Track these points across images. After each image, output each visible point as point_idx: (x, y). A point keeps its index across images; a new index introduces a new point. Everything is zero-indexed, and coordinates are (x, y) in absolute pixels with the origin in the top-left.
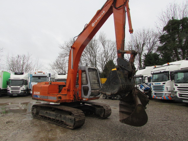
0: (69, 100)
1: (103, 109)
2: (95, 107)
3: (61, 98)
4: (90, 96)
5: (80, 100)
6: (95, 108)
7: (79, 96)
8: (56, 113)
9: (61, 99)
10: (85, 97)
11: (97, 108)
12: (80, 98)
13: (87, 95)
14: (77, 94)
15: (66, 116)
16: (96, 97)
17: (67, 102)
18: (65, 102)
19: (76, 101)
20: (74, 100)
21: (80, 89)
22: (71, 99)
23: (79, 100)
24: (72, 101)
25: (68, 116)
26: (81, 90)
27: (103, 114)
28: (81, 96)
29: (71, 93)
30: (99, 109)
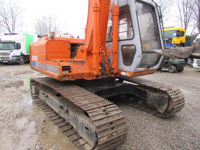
0: (90, 74)
1: (166, 96)
2: (147, 91)
3: (70, 69)
4: (139, 67)
5: (115, 74)
6: (146, 93)
7: (113, 67)
8: (60, 102)
9: (70, 72)
10: (126, 68)
11: (151, 93)
12: (115, 71)
13: (130, 65)
14: (109, 61)
15: (78, 117)
16: (151, 69)
17: (85, 78)
18: (80, 78)
19: (105, 77)
20: (102, 74)
21: (115, 50)
22: (95, 73)
23: (112, 74)
24: (97, 76)
25: (82, 119)
26: (116, 53)
27: (165, 107)
28: (118, 66)
29: (95, 59)
30: (155, 94)
